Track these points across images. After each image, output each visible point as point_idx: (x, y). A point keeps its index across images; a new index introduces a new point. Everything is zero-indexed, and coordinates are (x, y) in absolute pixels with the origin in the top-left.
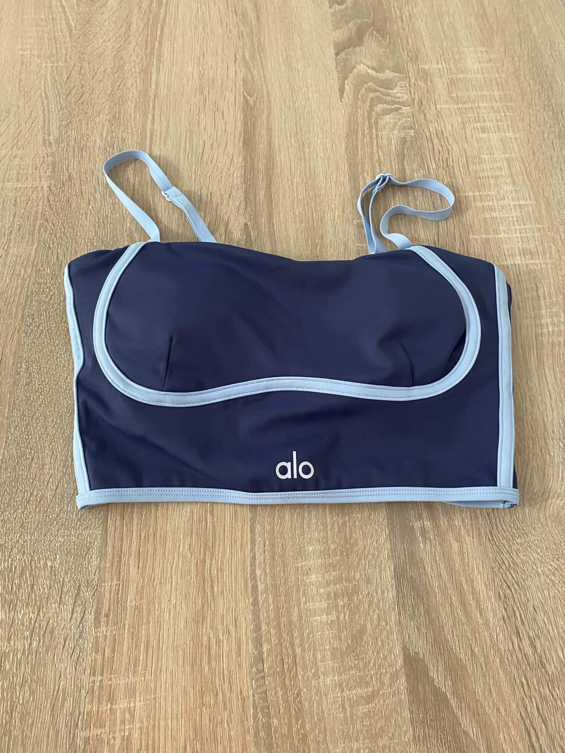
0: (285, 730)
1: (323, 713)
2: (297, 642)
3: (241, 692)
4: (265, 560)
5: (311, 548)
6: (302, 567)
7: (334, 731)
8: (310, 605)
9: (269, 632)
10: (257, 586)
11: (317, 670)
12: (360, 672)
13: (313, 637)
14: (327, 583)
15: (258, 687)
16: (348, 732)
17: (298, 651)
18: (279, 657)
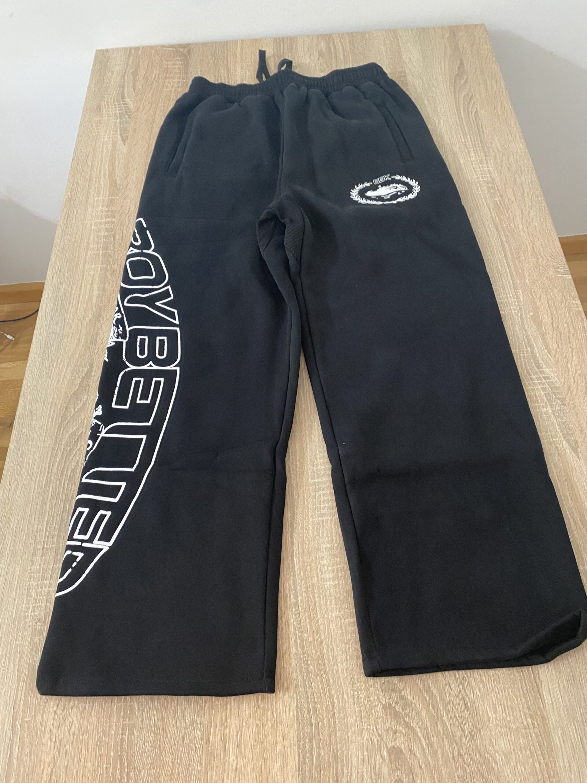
0: (310, 639)
1: (331, 630)
2: (316, 595)
3: (287, 621)
4: (299, 552)
5: (324, 546)
6: (319, 556)
7: (336, 640)
8: (323, 576)
9: (302, 590)
10: (295, 567)
11: (328, 610)
12: (350, 610)
13: (325, 592)
14: (333, 564)
15: (296, 618)
16: (344, 640)
17: (317, 600)
18: (307, 603)
